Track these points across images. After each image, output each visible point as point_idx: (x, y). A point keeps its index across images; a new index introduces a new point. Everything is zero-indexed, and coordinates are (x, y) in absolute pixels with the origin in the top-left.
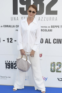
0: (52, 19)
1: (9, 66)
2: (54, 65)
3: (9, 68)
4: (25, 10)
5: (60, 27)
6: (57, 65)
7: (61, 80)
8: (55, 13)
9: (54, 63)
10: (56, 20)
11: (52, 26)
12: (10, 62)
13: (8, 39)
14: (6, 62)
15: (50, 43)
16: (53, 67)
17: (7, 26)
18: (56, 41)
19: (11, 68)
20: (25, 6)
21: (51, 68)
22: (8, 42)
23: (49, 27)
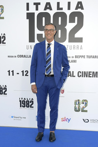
0: (76, 47)
1: (25, 104)
2: (79, 103)
3: (25, 107)
4: (44, 37)
5: (86, 57)
6: (82, 103)
7: (87, 121)
8: (80, 40)
9: (79, 100)
10: (81, 48)
11: (76, 56)
12: (25, 99)
13: (23, 72)
14: (21, 99)
15: (73, 76)
16: (77, 106)
17: (22, 56)
18: (81, 74)
19: (27, 107)
20: (43, 32)
21: (75, 107)
22: (23, 75)
23: (73, 57)
